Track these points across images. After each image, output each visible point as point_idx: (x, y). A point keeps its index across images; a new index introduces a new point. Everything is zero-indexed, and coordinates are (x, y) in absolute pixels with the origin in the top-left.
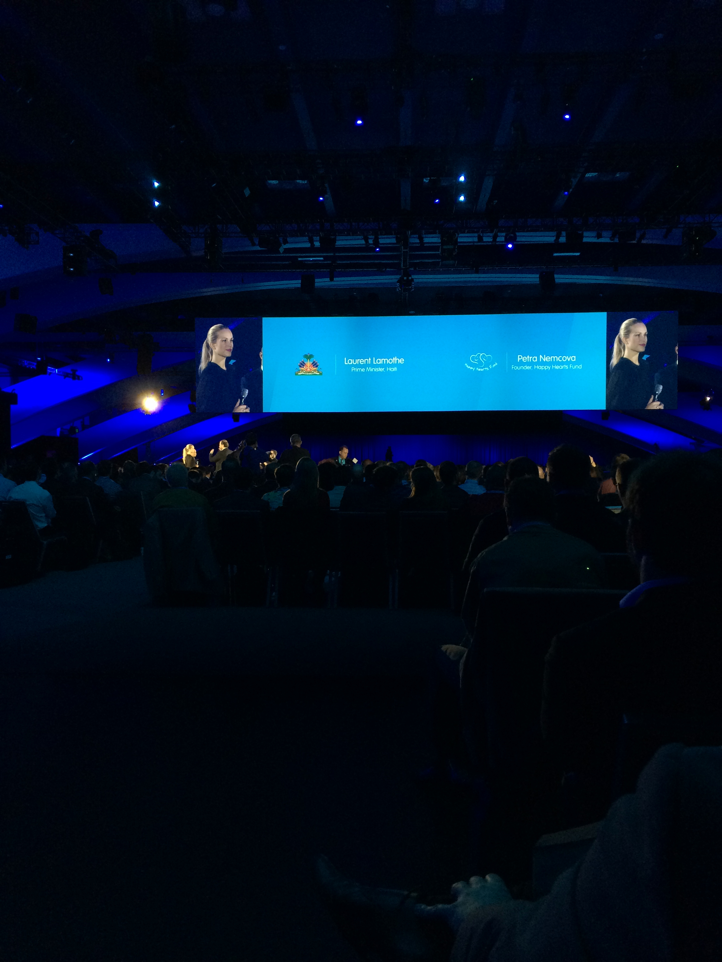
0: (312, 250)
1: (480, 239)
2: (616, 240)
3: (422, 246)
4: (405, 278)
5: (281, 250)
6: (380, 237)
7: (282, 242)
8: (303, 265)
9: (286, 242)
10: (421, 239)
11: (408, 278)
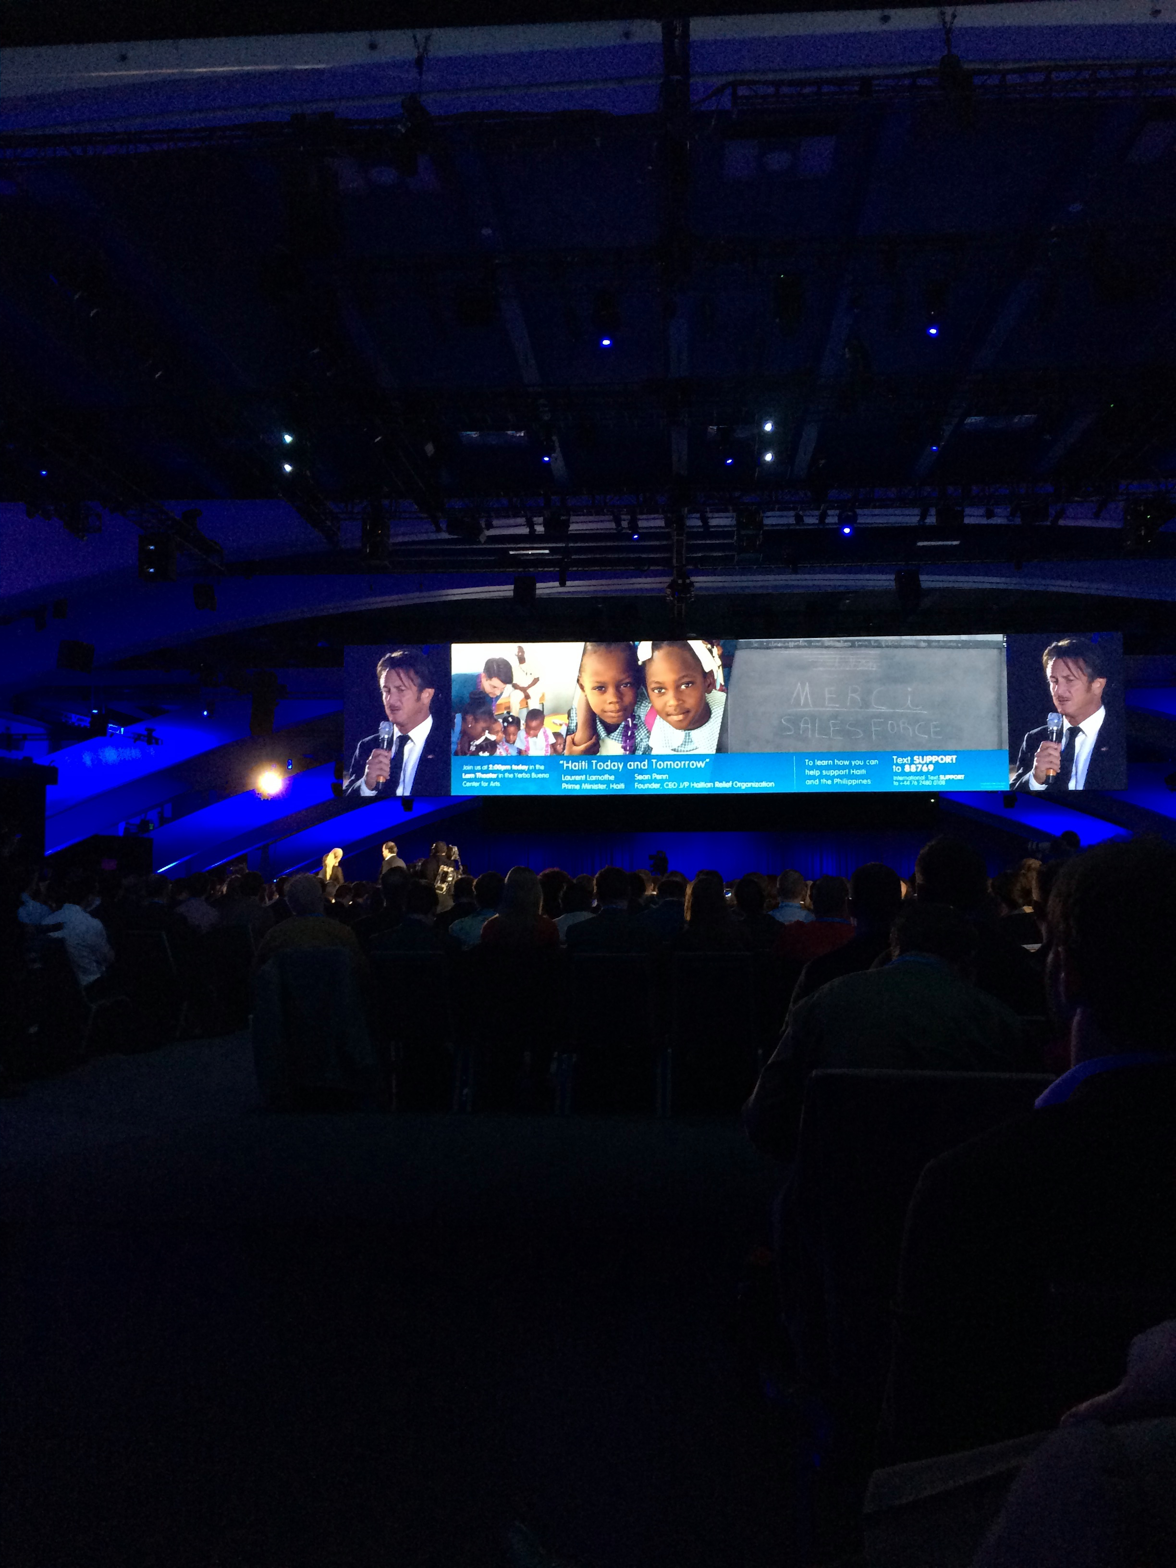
0: (532, 538)
1: (799, 519)
2: (1018, 521)
3: (707, 532)
4: (680, 581)
5: (482, 539)
6: (639, 517)
7: (484, 526)
8: (518, 561)
9: (490, 526)
10: (704, 520)
11: (684, 582)
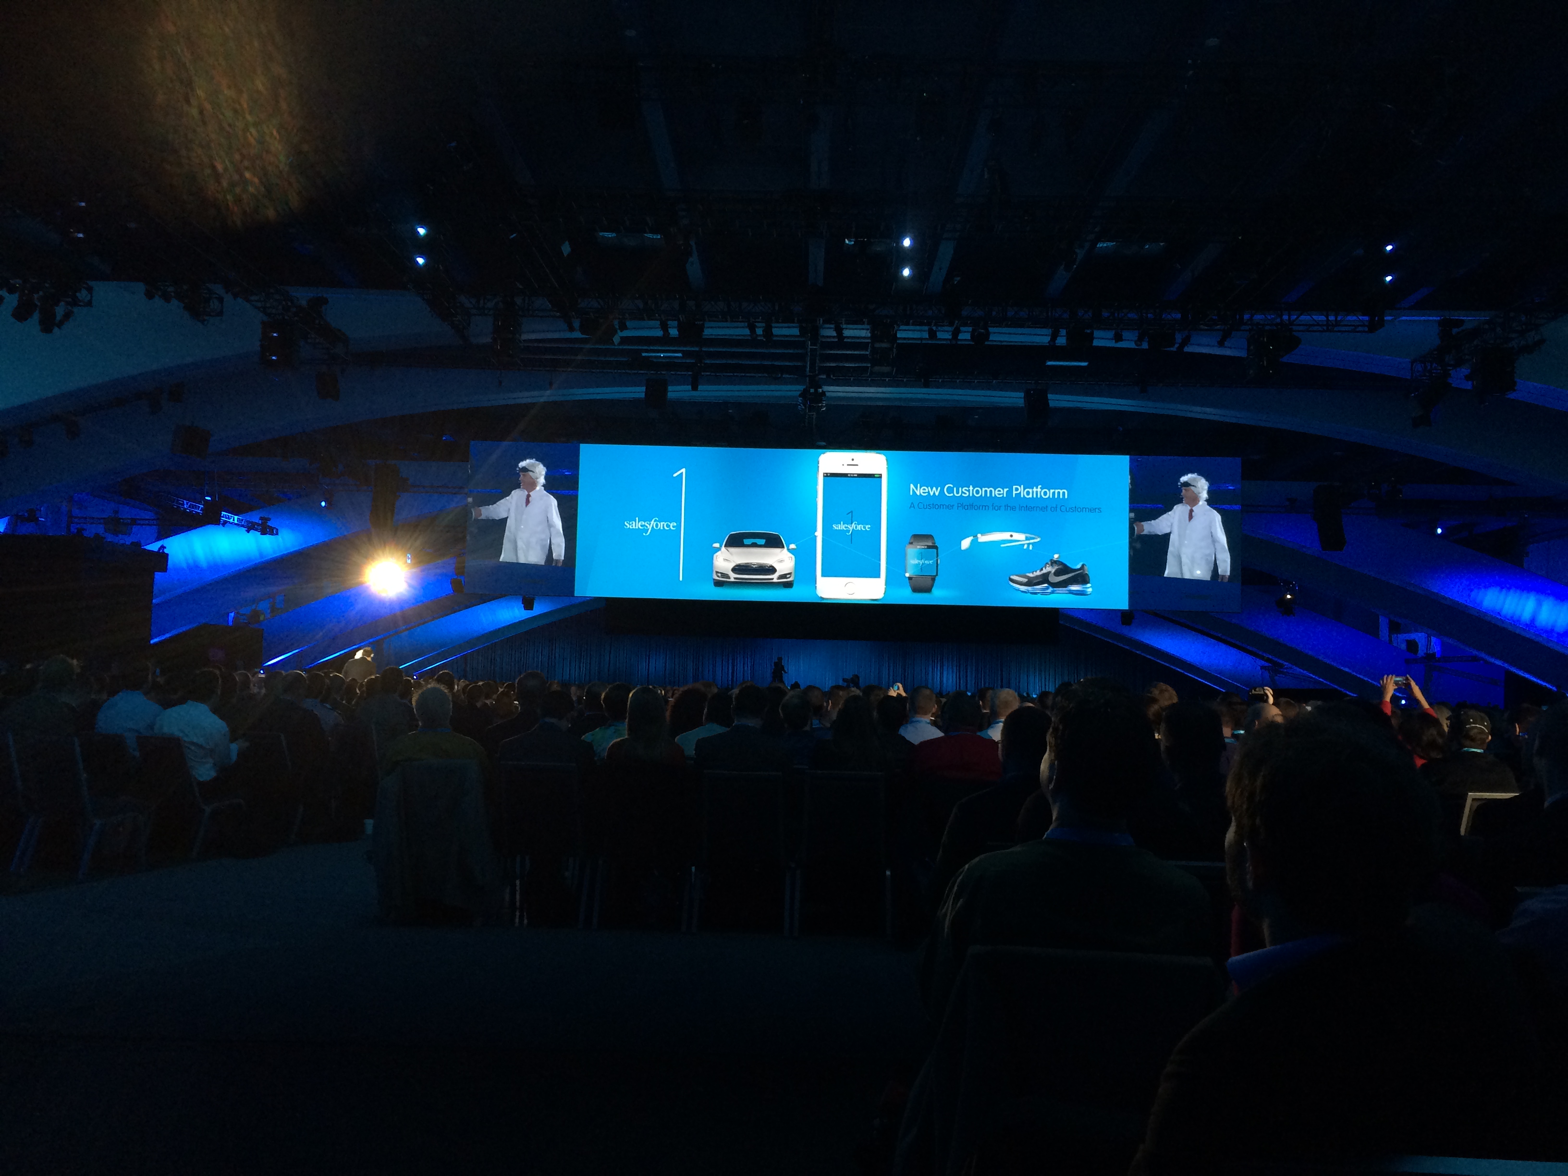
0: (665, 341)
1: (932, 334)
2: (1145, 346)
3: (841, 342)
4: (812, 390)
5: (616, 339)
6: (773, 325)
7: (617, 327)
8: (650, 364)
9: (623, 327)
10: (839, 330)
11: (816, 391)
